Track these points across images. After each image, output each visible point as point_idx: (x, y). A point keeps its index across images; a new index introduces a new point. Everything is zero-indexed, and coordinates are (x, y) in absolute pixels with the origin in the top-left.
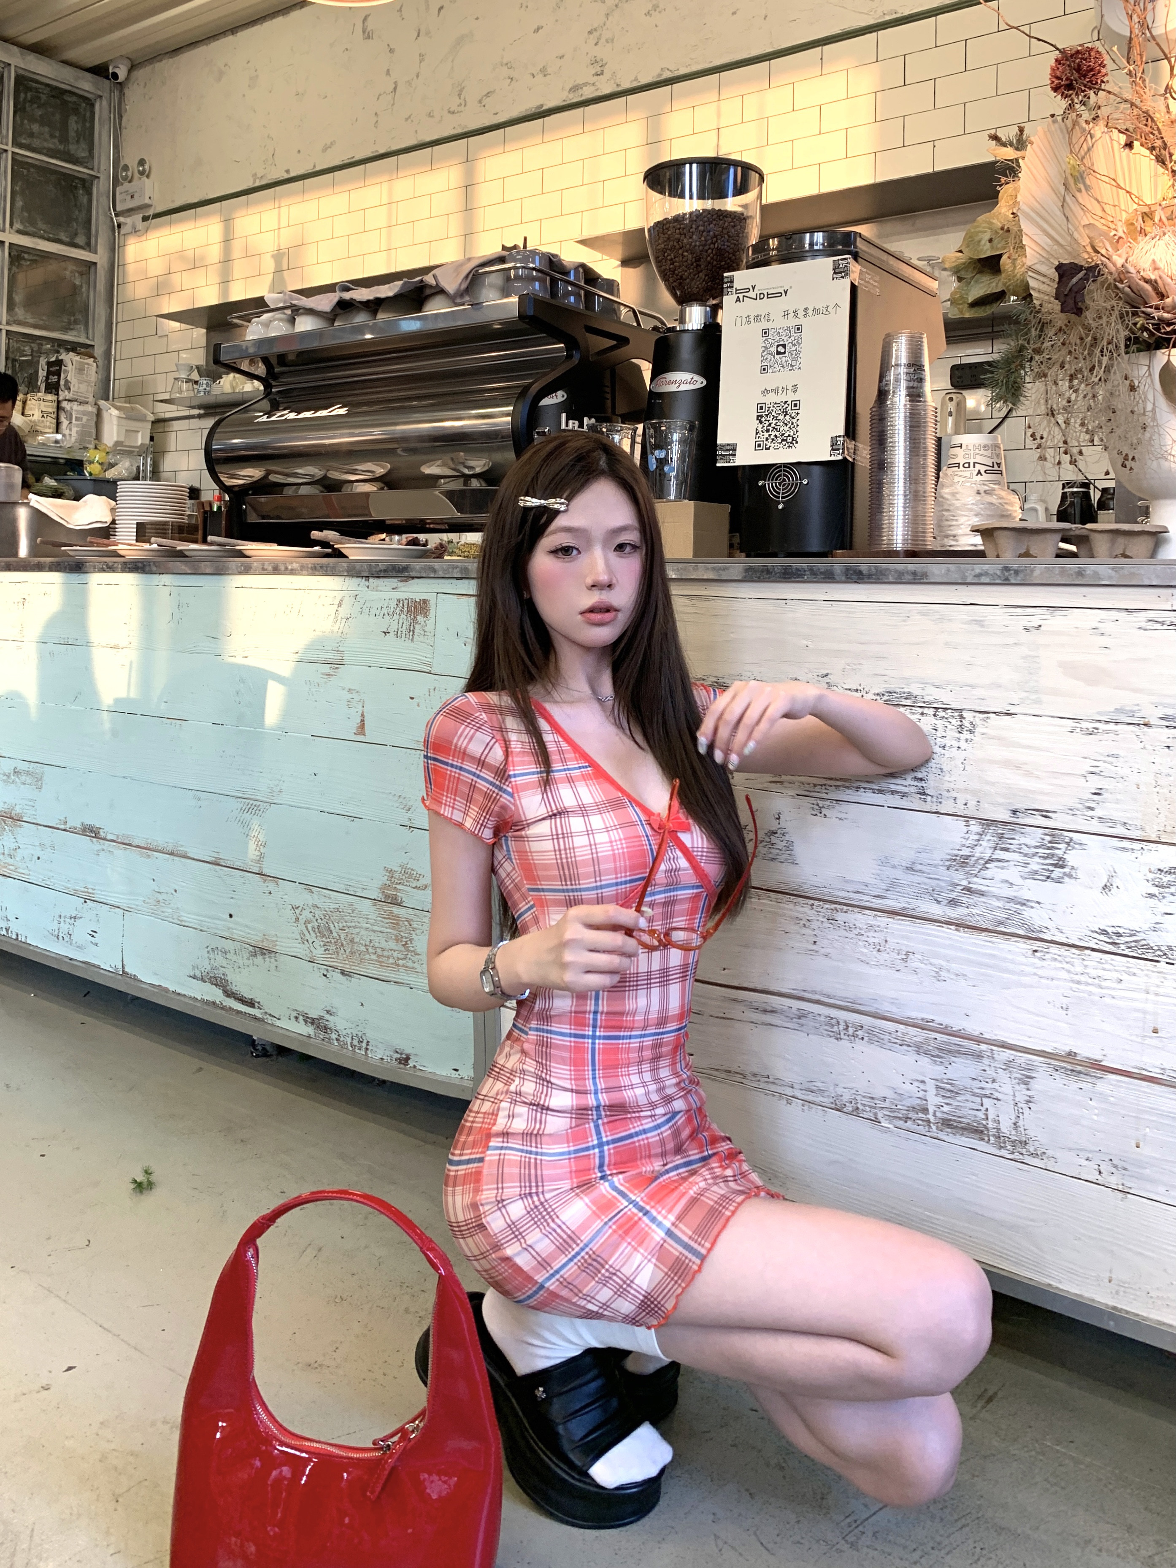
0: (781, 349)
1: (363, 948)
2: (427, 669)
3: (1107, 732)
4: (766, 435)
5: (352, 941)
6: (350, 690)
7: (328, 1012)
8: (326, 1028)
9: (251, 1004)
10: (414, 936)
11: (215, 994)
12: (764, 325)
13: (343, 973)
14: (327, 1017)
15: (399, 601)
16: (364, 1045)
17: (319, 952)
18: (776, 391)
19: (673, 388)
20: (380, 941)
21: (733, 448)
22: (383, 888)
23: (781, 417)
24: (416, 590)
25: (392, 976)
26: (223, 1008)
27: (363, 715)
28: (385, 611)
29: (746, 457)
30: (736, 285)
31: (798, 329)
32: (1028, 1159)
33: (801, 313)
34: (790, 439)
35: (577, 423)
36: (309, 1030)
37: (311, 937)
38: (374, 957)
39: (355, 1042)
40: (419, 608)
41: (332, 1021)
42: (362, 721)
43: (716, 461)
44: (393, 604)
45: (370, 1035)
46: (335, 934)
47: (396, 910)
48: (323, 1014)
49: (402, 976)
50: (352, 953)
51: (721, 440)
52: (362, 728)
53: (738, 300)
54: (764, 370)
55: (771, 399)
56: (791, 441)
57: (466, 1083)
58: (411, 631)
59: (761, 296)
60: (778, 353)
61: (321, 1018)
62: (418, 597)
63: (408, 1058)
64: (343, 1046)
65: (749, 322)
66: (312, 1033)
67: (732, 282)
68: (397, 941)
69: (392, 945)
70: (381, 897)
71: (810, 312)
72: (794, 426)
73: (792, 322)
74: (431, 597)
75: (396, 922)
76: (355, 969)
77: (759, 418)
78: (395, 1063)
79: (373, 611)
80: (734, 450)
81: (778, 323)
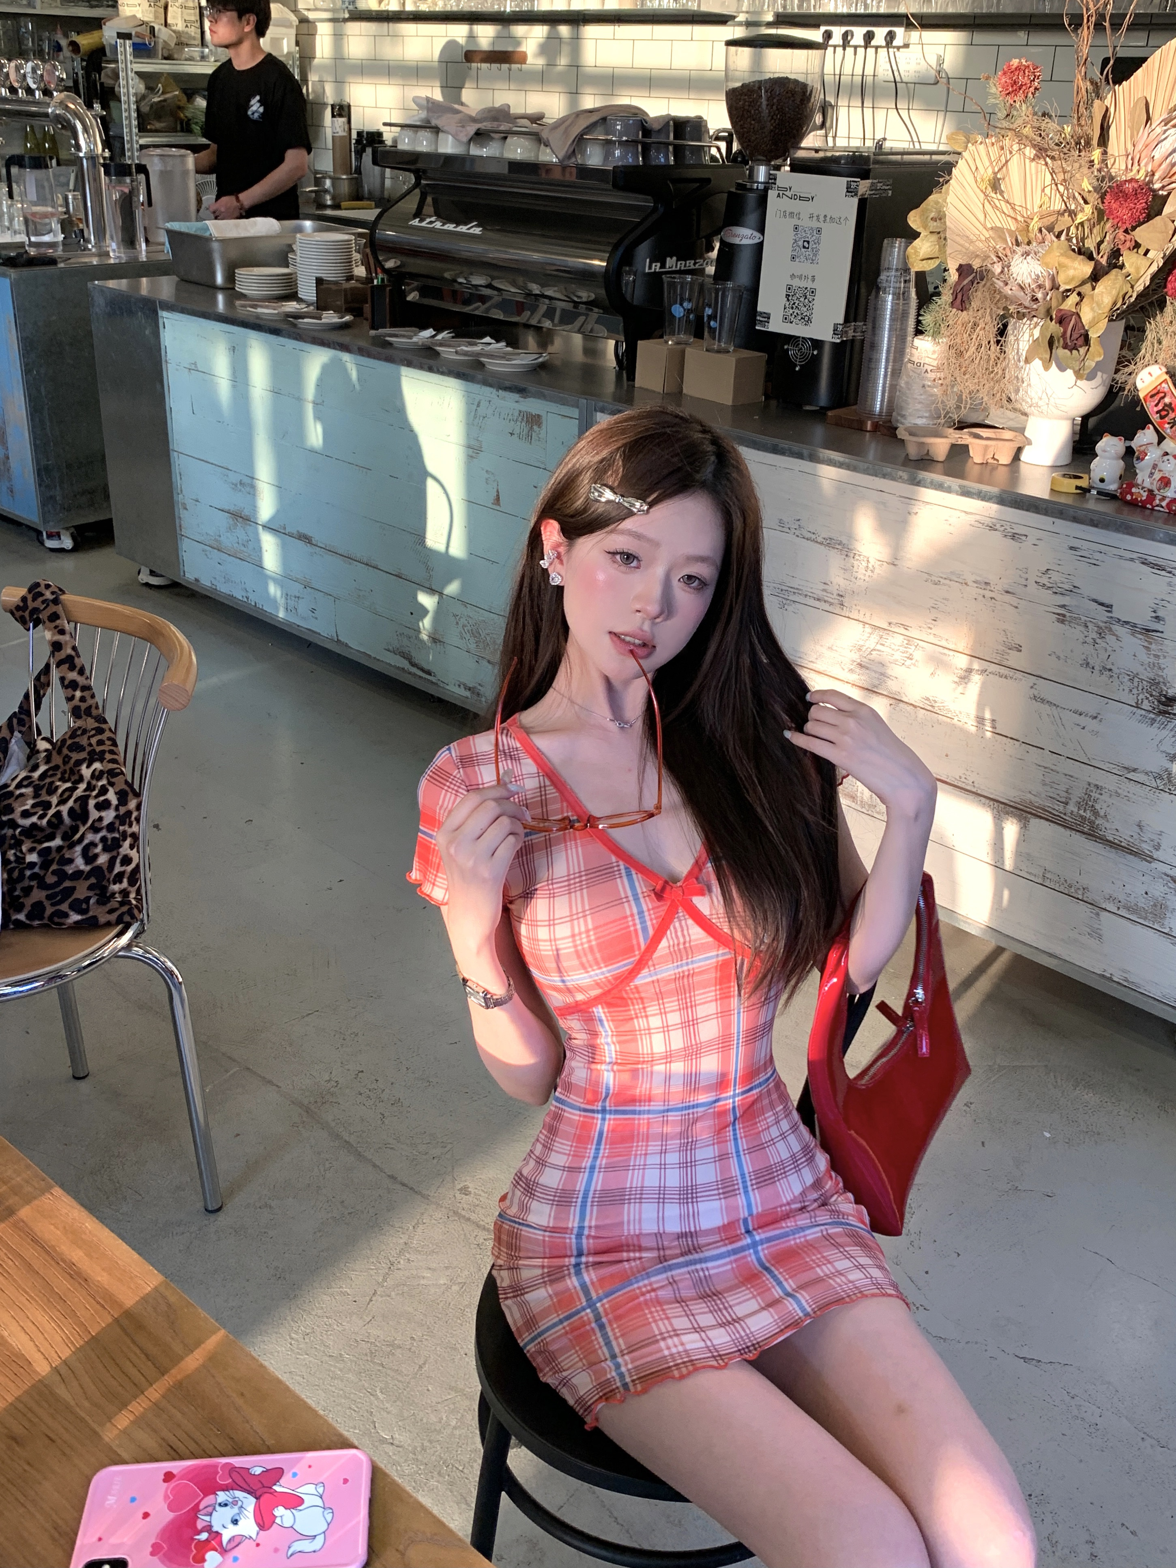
0: (806, 244)
2: (543, 466)
4: (791, 311)
6: (487, 471)
9: (429, 673)
11: (405, 664)
12: (795, 221)
13: (489, 662)
15: (520, 411)
17: (472, 646)
18: (800, 277)
19: (737, 241)
21: (768, 316)
23: (802, 299)
24: (533, 405)
26: (410, 673)
27: (498, 491)
28: (510, 417)
29: (776, 326)
30: (780, 183)
31: (819, 231)
33: (822, 218)
34: (806, 318)
36: (467, 694)
37: (468, 636)
40: (534, 420)
42: (498, 496)
43: (756, 325)
44: (516, 414)
46: (483, 637)
51: (760, 308)
52: (497, 500)
53: (779, 196)
54: (793, 258)
55: (796, 283)
56: (807, 320)
58: (529, 437)
59: (794, 197)
60: (804, 247)
61: (476, 688)
62: (534, 412)
65: (785, 217)
67: (776, 181)
71: (828, 219)
72: (810, 309)
73: (815, 224)
74: (543, 414)
77: (788, 296)
79: (502, 415)
80: (769, 318)
81: (806, 223)
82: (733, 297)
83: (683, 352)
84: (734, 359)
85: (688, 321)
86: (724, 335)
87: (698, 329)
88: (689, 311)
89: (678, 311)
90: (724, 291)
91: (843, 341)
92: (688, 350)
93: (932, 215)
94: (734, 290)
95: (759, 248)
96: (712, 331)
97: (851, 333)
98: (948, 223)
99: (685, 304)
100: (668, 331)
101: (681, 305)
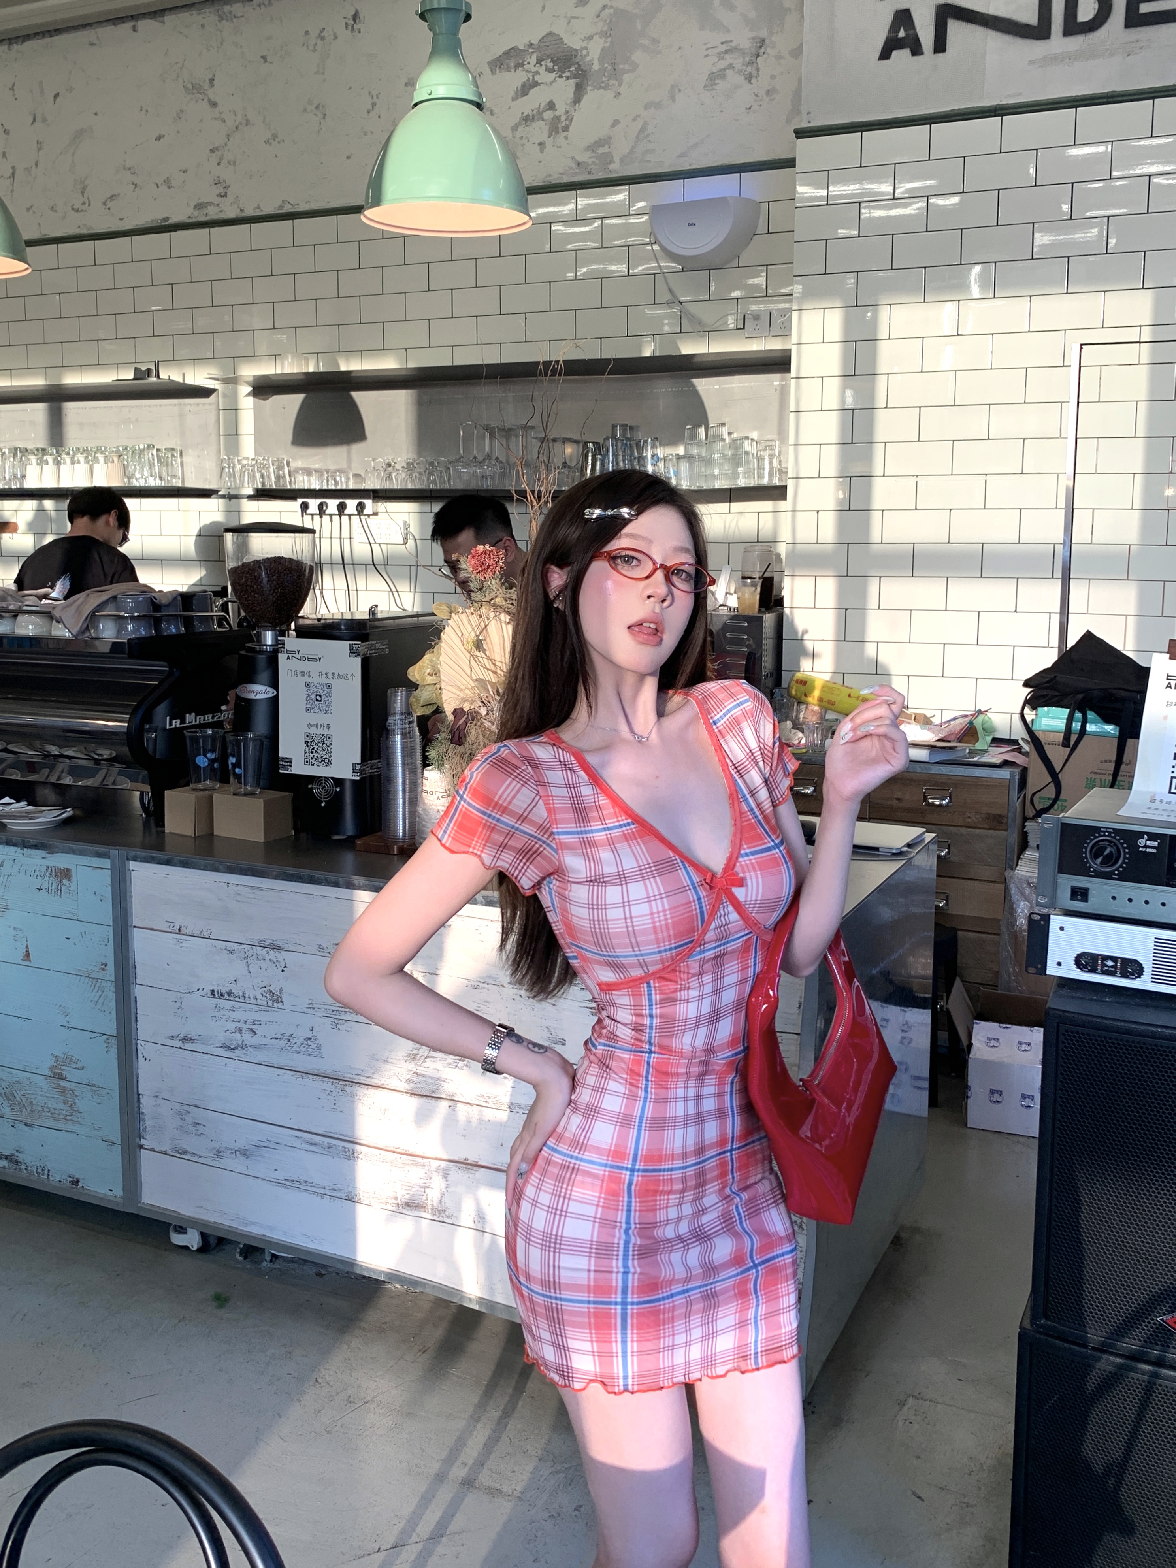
0: (318, 698)
1: (40, 1108)
2: (75, 917)
3: (484, 988)
4: (312, 755)
5: (31, 1103)
6: (14, 928)
7: (17, 1151)
8: (17, 1162)
10: (77, 1101)
12: (306, 679)
13: (26, 1125)
14: (17, 1154)
15: (48, 867)
16: (46, 1172)
18: (316, 726)
19: (252, 696)
20: (52, 1104)
21: (290, 761)
22: (52, 1068)
23: (321, 745)
24: (62, 860)
25: (63, 1127)
27: (27, 947)
28: (37, 873)
29: (298, 768)
30: (288, 647)
31: (329, 686)
32: (446, 1220)
33: (330, 676)
34: (326, 761)
35: (179, 721)
37: (0, 1100)
38: (49, 1114)
39: (39, 1171)
40: (64, 874)
41: (21, 1157)
42: (27, 951)
43: (279, 769)
44: (44, 869)
45: (49, 1166)
46: (18, 1099)
47: (62, 1083)
48: (14, 1152)
49: (69, 1126)
50: (31, 1111)
51: (282, 754)
52: (27, 955)
53: (288, 658)
54: (308, 710)
55: (313, 731)
56: (328, 763)
57: (119, 1200)
58: (59, 890)
59: (303, 659)
60: (317, 700)
61: (12, 1155)
62: (63, 866)
63: (78, 1181)
64: (31, 1173)
65: (296, 675)
66: (7, 1165)
67: (284, 644)
68: (64, 1103)
69: (62, 1106)
70: (50, 1074)
71: (336, 676)
72: (329, 752)
73: (324, 680)
74: (73, 868)
75: (63, 1091)
76: (35, 1122)
77: (306, 742)
78: (69, 1184)
79: (29, 873)
80: (291, 762)
81: (315, 679)
82: (254, 746)
83: (211, 798)
84: (262, 801)
85: (213, 770)
86: (250, 780)
87: (223, 775)
88: (212, 761)
89: (202, 761)
90: (246, 740)
91: (362, 778)
92: (216, 796)
93: (428, 671)
94: (253, 739)
95: (274, 702)
96: (238, 777)
97: (369, 771)
98: (442, 677)
99: (209, 755)
100: (193, 780)
101: (205, 755)
